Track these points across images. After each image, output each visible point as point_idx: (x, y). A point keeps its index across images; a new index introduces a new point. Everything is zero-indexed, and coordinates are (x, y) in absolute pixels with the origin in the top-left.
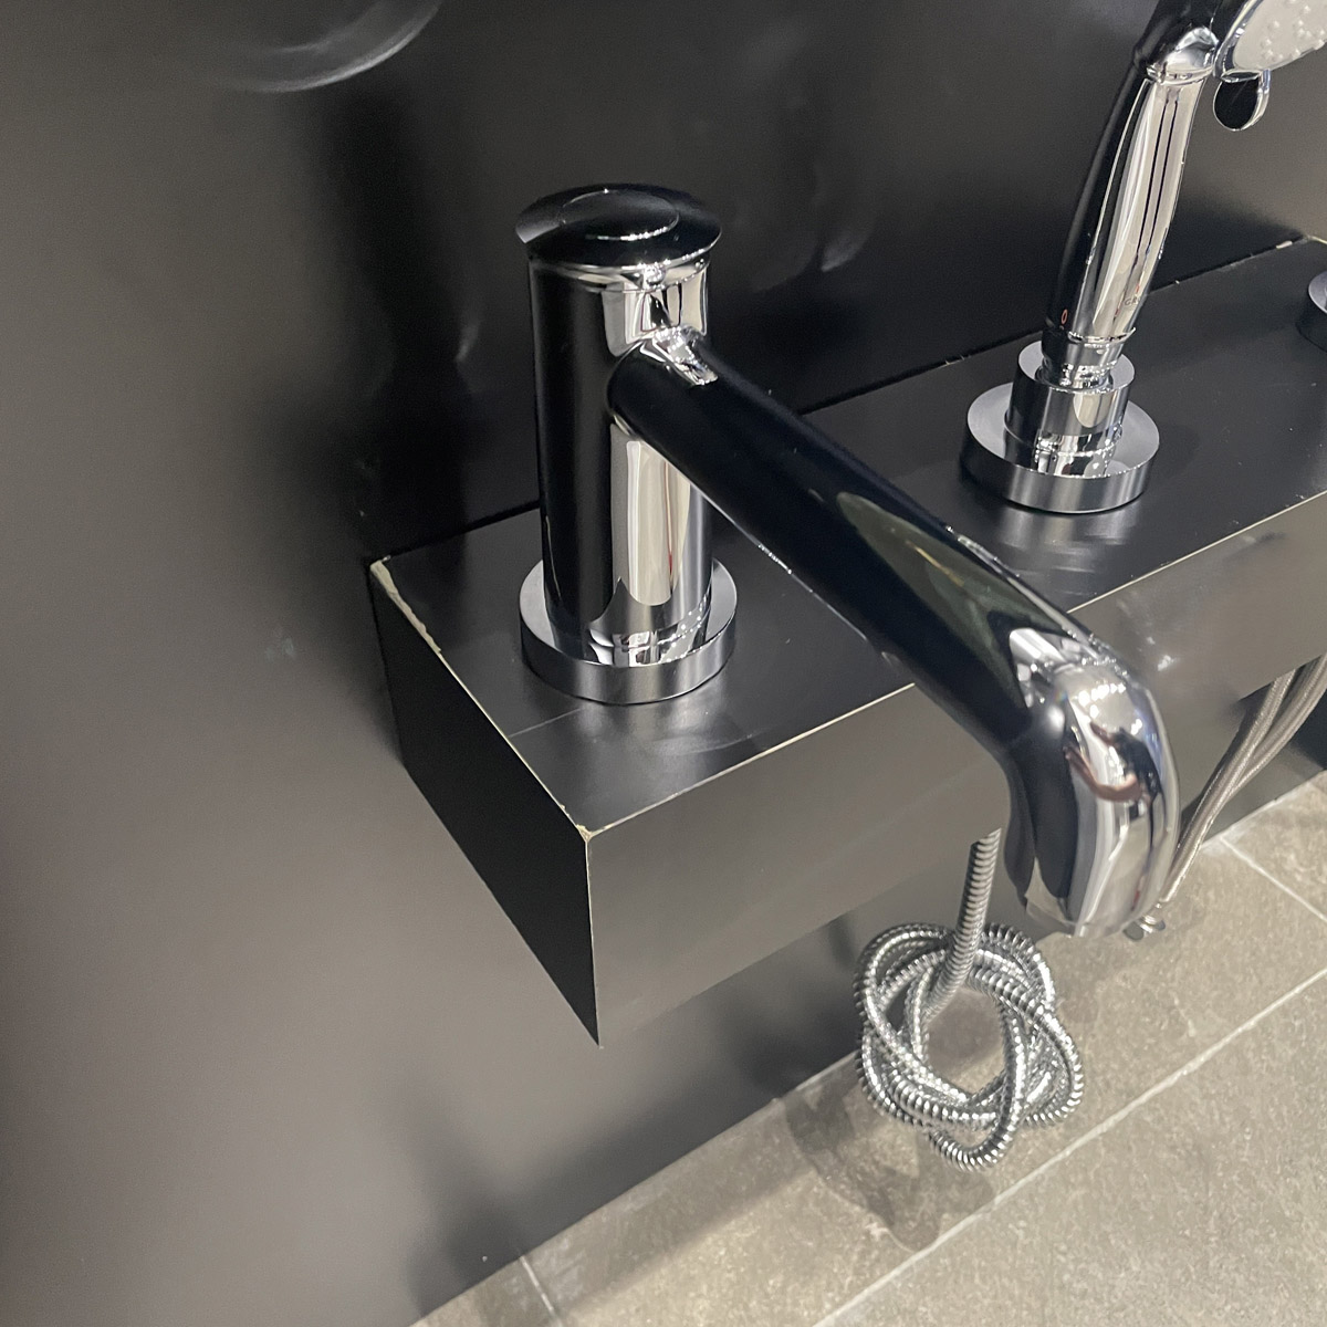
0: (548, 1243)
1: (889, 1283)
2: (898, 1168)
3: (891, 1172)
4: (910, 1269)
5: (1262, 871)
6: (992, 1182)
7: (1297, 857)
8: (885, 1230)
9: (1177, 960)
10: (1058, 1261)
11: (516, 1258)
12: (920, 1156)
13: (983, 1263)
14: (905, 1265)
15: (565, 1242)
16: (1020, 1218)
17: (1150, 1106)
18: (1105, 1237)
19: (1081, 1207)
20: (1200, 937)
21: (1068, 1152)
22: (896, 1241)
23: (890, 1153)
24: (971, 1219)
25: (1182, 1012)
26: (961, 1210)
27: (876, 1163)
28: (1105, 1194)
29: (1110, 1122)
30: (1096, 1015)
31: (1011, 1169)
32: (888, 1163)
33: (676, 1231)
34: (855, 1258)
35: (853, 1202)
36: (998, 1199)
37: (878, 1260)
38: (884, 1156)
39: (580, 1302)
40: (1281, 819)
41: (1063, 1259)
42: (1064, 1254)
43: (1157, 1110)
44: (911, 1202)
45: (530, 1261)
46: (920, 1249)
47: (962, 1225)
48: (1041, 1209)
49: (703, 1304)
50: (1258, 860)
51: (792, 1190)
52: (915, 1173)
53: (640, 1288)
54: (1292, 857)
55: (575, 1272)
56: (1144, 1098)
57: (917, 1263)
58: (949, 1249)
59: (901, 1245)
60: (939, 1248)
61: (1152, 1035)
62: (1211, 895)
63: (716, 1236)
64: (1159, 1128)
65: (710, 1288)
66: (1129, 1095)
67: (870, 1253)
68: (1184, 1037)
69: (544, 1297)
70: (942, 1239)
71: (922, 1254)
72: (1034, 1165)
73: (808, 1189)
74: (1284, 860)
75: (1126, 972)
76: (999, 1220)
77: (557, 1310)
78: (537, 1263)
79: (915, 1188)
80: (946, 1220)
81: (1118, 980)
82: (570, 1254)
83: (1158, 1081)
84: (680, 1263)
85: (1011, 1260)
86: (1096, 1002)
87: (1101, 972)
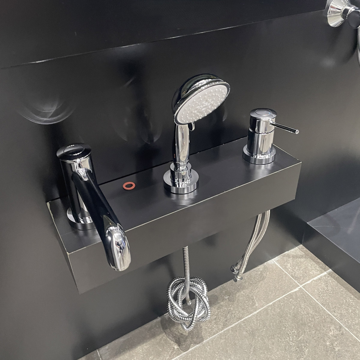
0: (103, 347)
1: (177, 359)
2: (183, 333)
3: (182, 334)
4: (182, 356)
5: (281, 268)
6: (204, 337)
7: (290, 265)
8: (178, 347)
9: (257, 288)
10: (216, 356)
11: (95, 350)
13: (198, 355)
14: (181, 355)
15: (107, 347)
16: (209, 346)
17: (243, 322)
18: (227, 351)
19: (223, 344)
20: (263, 283)
21: (223, 331)
22: (180, 350)
24: (198, 345)
25: (255, 300)
26: (196, 343)
27: (179, 332)
28: (229, 341)
29: (234, 325)
30: (235, 300)
31: (209, 334)
32: (181, 332)
33: (131, 345)
34: (170, 353)
35: (172, 340)
36: (204, 341)
37: (175, 354)
40: (288, 256)
41: (216, 355)
42: (217, 354)
43: (245, 323)
44: (185, 341)
45: (99, 351)
46: (185, 352)
47: (195, 347)
48: (214, 344)
50: (281, 266)
51: (158, 338)
52: (187, 335)
54: (289, 265)
55: (108, 353)
56: (242, 320)
57: (184, 355)
58: (191, 352)
59: (181, 351)
60: (189, 352)
61: (247, 305)
62: (268, 273)
63: (140, 347)
64: (244, 327)
66: (239, 319)
67: (173, 352)
68: (255, 306)
69: (100, 358)
70: (190, 350)
71: (185, 353)
72: (214, 334)
73: (162, 337)
74: (287, 265)
75: (244, 291)
76: (204, 346)
78: (100, 351)
79: (186, 338)
80: (192, 345)
81: (242, 292)
82: (108, 349)
83: (246, 316)
84: (131, 352)
85: (205, 355)
86: (236, 297)
87: (239, 291)
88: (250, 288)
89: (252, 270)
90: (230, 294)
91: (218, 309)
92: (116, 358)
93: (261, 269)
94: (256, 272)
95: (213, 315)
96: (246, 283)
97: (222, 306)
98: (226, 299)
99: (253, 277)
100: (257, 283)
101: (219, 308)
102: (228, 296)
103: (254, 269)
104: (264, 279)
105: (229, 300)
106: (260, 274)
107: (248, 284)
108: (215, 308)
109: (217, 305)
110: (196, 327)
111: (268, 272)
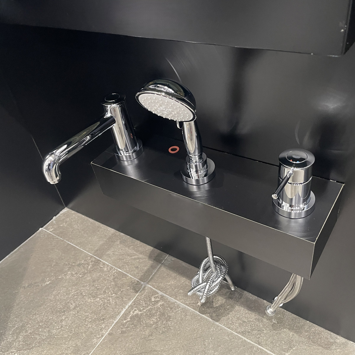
0: (172, 257)
1: (190, 309)
3: (213, 302)
4: (195, 312)
6: (220, 321)
8: (200, 305)
10: (210, 338)
11: (168, 254)
12: (219, 306)
13: (202, 324)
14: (195, 311)
15: (173, 259)
16: (215, 328)
17: (258, 348)
18: (220, 346)
19: (224, 340)
20: (320, 350)
21: (236, 334)
22: (199, 308)
23: (216, 300)
24: (211, 320)
25: (291, 351)
26: (211, 317)
27: (213, 299)
28: (230, 344)
29: (249, 341)
30: (277, 331)
31: (225, 323)
32: (214, 301)
33: (183, 273)
34: (192, 302)
36: (217, 323)
37: (193, 306)
38: (215, 300)
39: (165, 266)
41: (210, 339)
42: (212, 339)
43: (258, 350)
44: (208, 307)
45: (168, 256)
46: (199, 312)
47: (208, 318)
48: (219, 332)
49: (173, 283)
52: (215, 306)
53: (171, 272)
55: (169, 262)
56: (260, 347)
57: (196, 313)
58: (202, 318)
59: (198, 309)
60: (201, 316)
61: (279, 345)
62: (338, 350)
63: (185, 279)
64: (253, 352)
65: (176, 282)
66: (258, 343)
67: (194, 304)
68: (284, 352)
69: (164, 261)
70: (203, 316)
71: (198, 313)
72: (229, 328)
75: (295, 335)
76: (213, 325)
77: (162, 263)
78: (169, 257)
79: (211, 307)
80: (208, 315)
81: (291, 334)
82: (172, 260)
83: (266, 349)
84: (178, 276)
85: (206, 329)
86: (281, 330)
87: (291, 329)
88: (303, 339)
89: (329, 332)
90: (281, 323)
91: (255, 319)
92: (169, 269)
93: (338, 341)
94: (331, 337)
95: (247, 318)
96: (306, 332)
97: (262, 321)
98: (271, 322)
99: (320, 337)
100: (315, 343)
101: (258, 320)
102: (277, 321)
103: (332, 333)
104: (327, 348)
105: (273, 325)
106: (331, 342)
107: (307, 335)
108: (255, 316)
109: (259, 317)
110: (226, 310)
111: (341, 349)
